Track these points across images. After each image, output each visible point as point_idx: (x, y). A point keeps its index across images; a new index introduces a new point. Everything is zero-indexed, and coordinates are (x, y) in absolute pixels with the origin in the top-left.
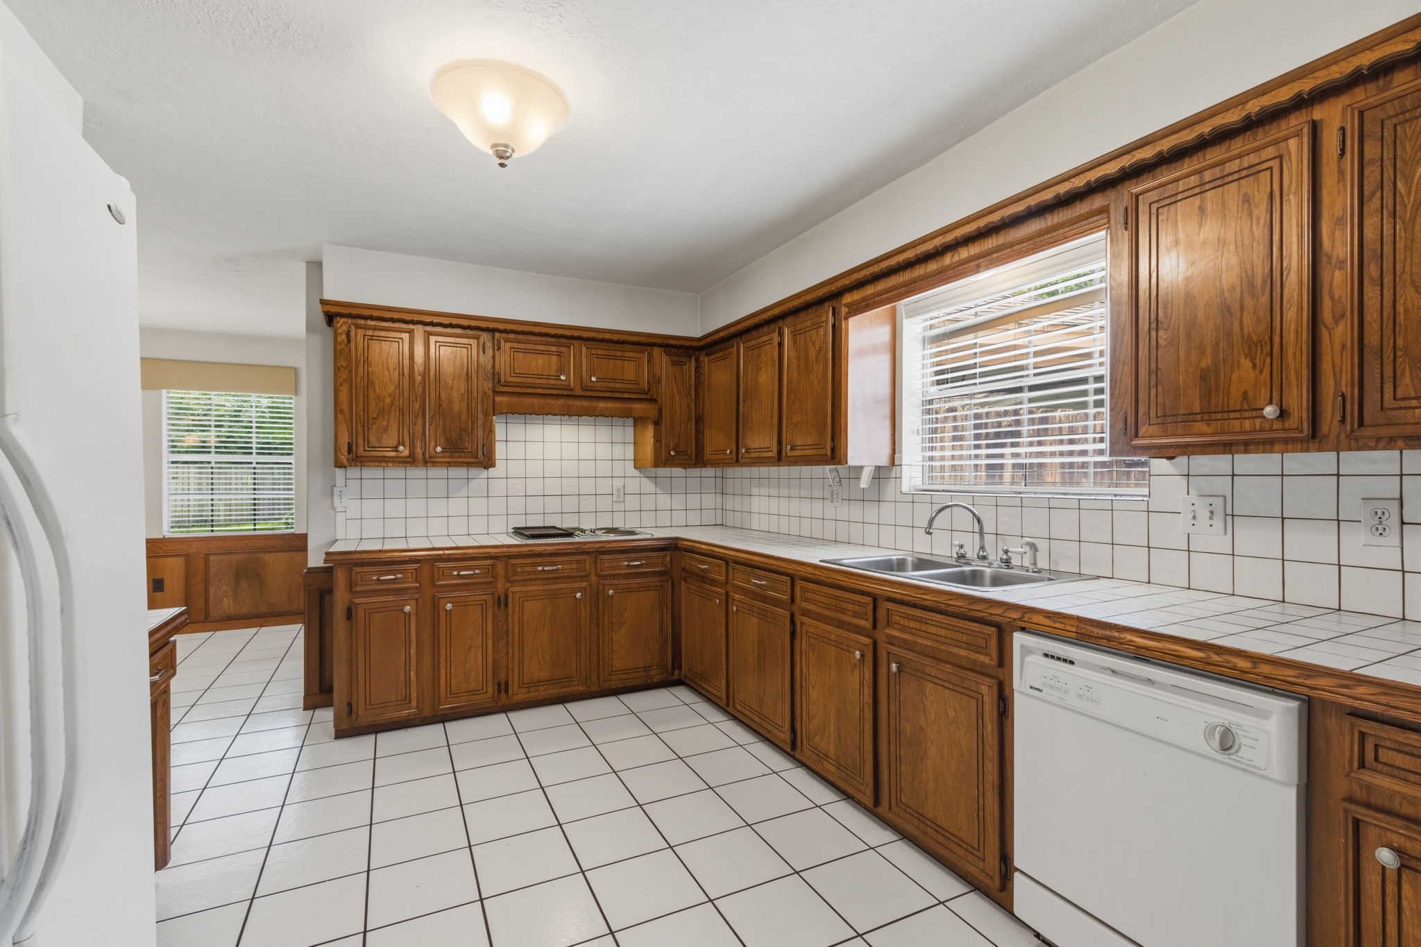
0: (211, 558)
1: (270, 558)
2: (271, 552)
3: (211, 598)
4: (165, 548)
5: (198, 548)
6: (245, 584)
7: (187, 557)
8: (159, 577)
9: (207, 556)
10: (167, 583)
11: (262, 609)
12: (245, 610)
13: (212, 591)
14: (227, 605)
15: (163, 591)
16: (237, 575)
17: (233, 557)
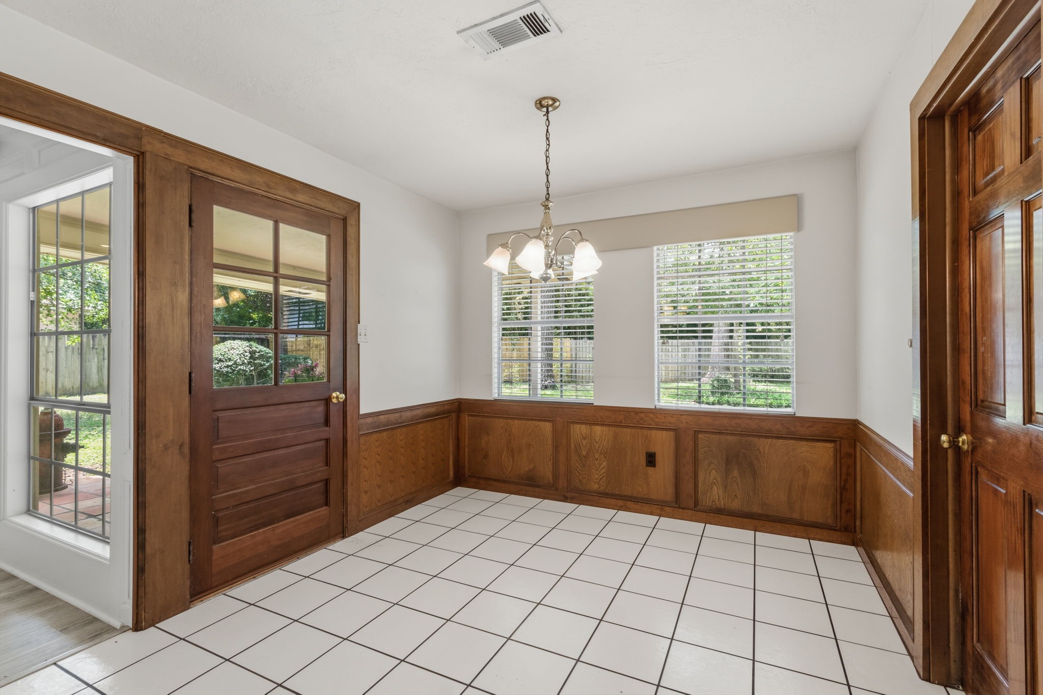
0: (700, 436)
1: (764, 445)
2: (766, 437)
3: (700, 485)
4: (657, 420)
5: (687, 423)
6: (735, 473)
7: (677, 432)
8: (652, 450)
9: (696, 433)
10: (658, 459)
11: (756, 509)
12: (735, 505)
13: (701, 475)
14: (715, 495)
15: (655, 466)
16: (727, 459)
17: (723, 437)
